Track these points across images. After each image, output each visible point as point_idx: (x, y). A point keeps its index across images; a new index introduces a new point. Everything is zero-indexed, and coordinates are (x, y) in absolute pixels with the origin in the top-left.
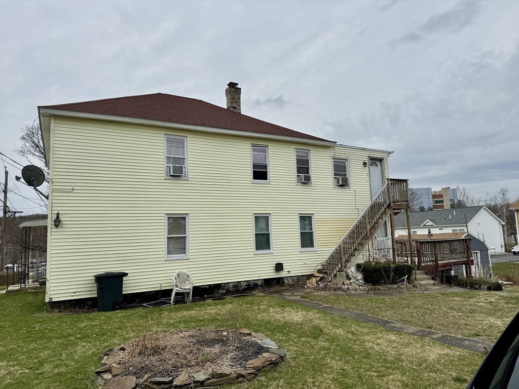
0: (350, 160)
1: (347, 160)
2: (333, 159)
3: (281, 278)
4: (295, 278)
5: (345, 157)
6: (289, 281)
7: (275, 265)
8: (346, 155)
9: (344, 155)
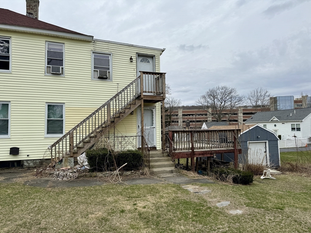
0: (114, 55)
1: (110, 55)
2: (93, 52)
3: (20, 161)
4: (38, 161)
5: (107, 52)
6: (29, 164)
7: (9, 150)
8: (109, 50)
9: (107, 50)
